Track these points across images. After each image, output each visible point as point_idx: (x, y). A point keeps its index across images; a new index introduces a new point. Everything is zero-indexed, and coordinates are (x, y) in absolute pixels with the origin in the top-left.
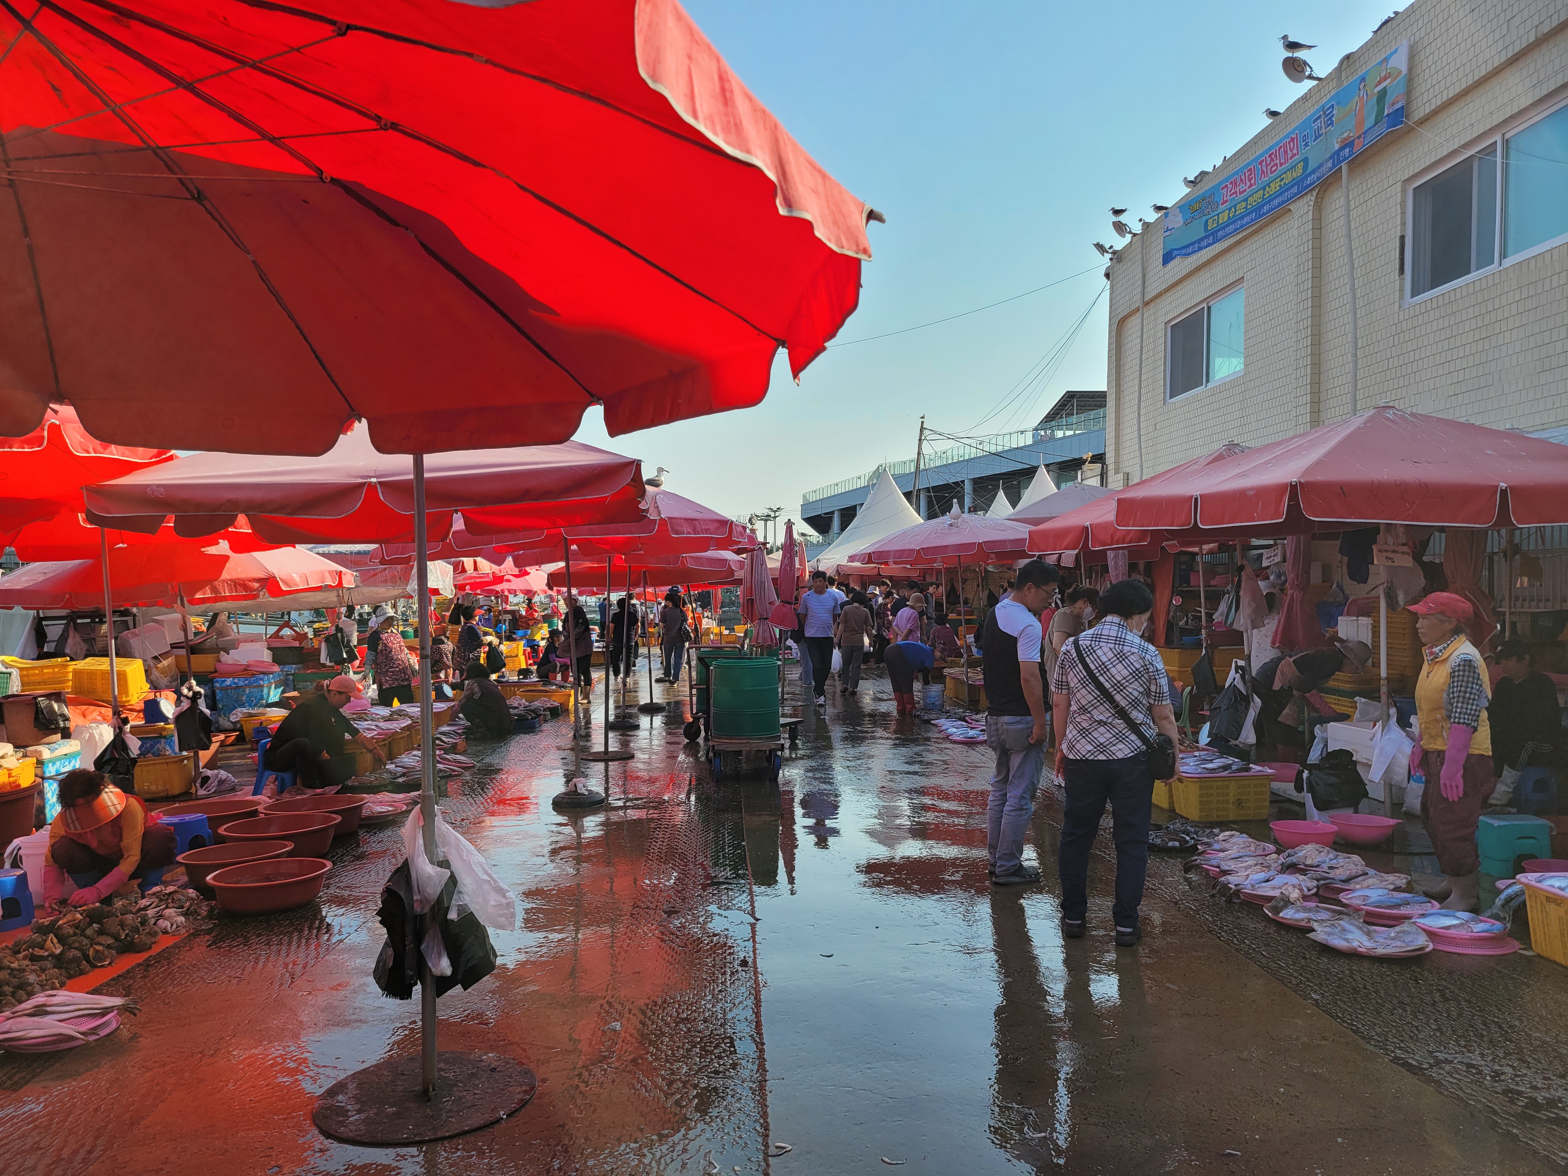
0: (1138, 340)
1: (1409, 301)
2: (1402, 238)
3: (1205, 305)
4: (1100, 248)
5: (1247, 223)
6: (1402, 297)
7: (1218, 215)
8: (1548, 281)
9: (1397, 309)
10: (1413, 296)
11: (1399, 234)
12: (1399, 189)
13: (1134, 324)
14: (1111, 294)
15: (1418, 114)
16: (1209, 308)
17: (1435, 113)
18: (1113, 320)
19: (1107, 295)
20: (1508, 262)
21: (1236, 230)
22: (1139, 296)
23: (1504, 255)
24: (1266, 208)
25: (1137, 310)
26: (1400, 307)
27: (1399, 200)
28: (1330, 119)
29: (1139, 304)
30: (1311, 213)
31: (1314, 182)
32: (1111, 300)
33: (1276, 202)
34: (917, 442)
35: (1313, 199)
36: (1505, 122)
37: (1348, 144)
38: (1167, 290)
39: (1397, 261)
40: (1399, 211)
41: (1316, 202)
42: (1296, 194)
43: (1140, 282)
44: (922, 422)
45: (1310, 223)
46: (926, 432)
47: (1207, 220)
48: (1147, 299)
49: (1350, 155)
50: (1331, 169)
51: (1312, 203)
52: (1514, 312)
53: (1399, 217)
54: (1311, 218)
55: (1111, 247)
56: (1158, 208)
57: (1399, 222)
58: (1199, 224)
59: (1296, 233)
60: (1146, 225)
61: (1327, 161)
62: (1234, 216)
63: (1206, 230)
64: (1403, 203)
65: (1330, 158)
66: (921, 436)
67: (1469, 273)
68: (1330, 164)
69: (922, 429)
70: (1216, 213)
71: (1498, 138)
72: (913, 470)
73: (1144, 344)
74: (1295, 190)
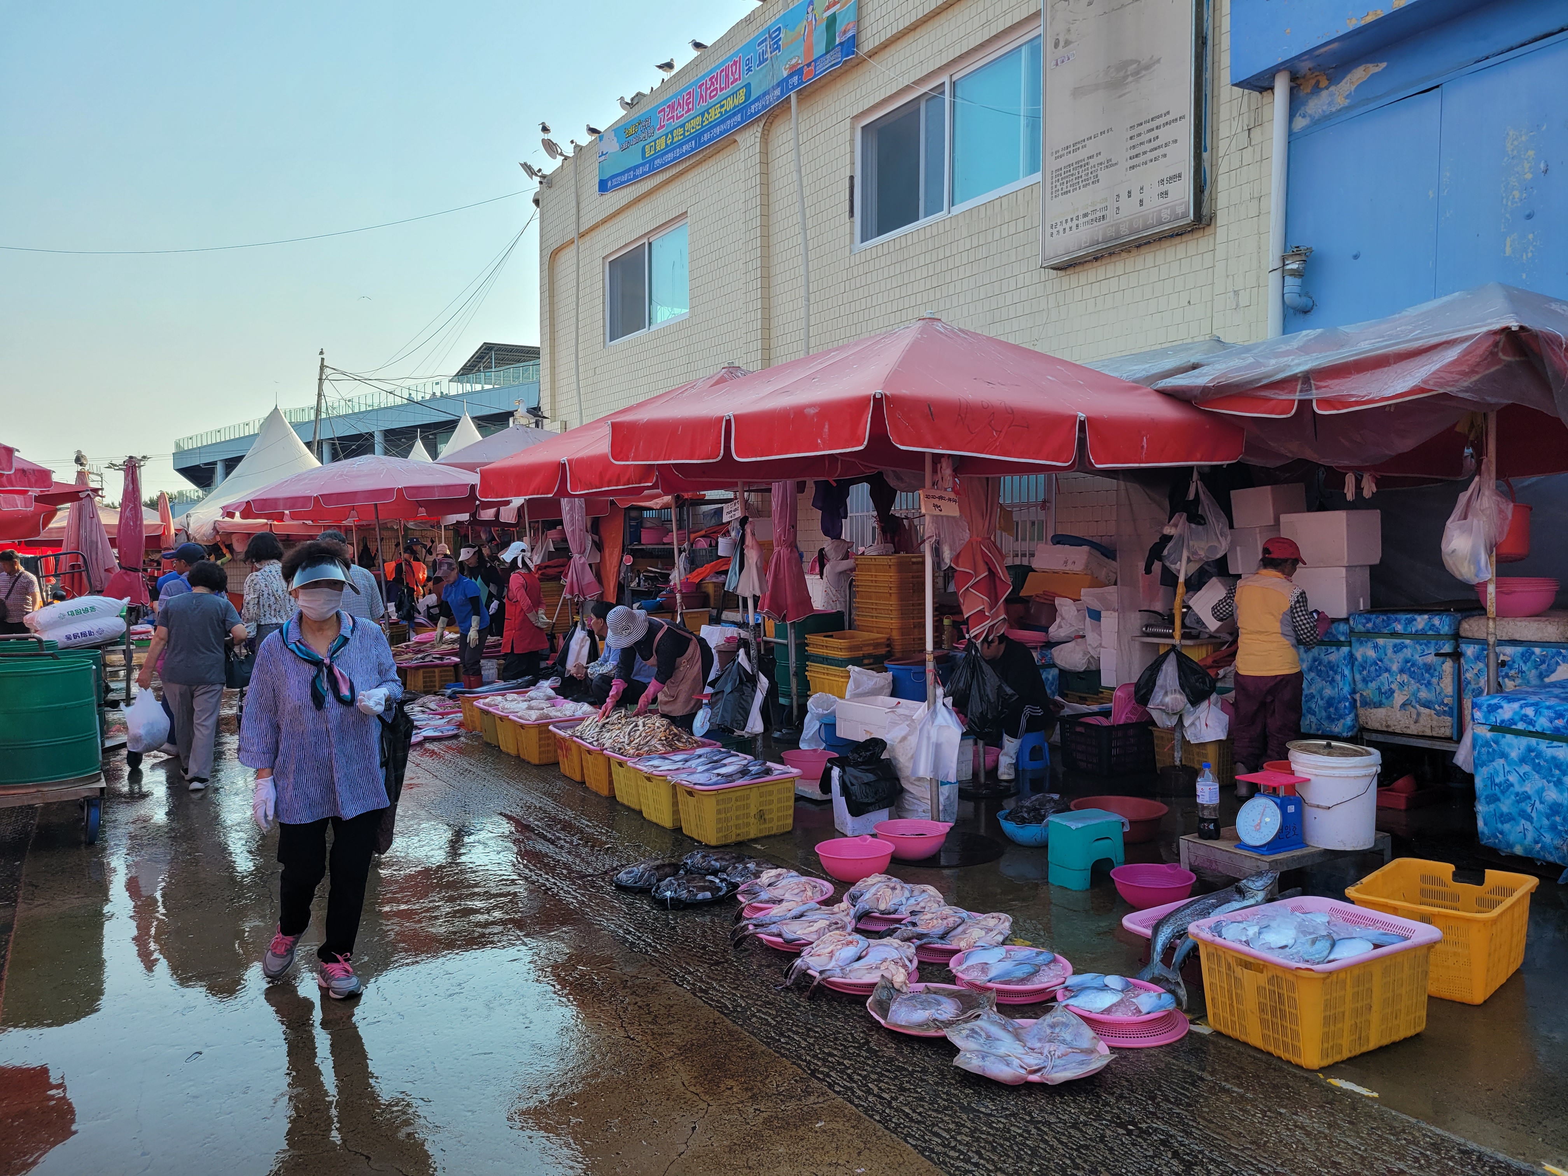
0: (574, 275)
1: (859, 245)
2: (852, 178)
3: (645, 240)
4: (528, 168)
5: (687, 152)
6: (852, 241)
7: (655, 141)
8: (997, 231)
9: (847, 254)
10: (862, 242)
11: (848, 174)
12: (848, 126)
13: (568, 258)
14: (541, 222)
15: (868, 44)
16: (650, 244)
17: (885, 46)
18: (544, 253)
19: (536, 225)
20: (957, 210)
21: (675, 158)
22: (574, 226)
23: (952, 203)
24: (706, 137)
25: (572, 242)
26: (851, 251)
27: (848, 138)
28: (776, 42)
29: (574, 235)
30: (758, 145)
31: (759, 111)
32: (541, 229)
33: (718, 130)
35: (760, 130)
36: (954, 61)
37: (796, 71)
38: (604, 221)
39: (847, 203)
40: (848, 150)
41: (763, 134)
42: (739, 123)
43: (574, 211)
44: (323, 359)
45: (758, 156)
46: (328, 371)
47: (644, 148)
48: (582, 230)
49: (799, 85)
50: (778, 97)
51: (758, 134)
52: (965, 261)
53: (848, 156)
54: (758, 150)
55: (540, 170)
56: (593, 131)
57: (848, 162)
58: (636, 149)
59: (742, 166)
60: (578, 149)
61: (774, 88)
62: (672, 143)
63: (644, 157)
64: (852, 140)
65: (778, 85)
66: (321, 375)
67: (918, 219)
68: (777, 92)
69: (322, 367)
70: (652, 139)
71: (945, 78)
72: (313, 417)
73: (581, 280)
74: (738, 118)
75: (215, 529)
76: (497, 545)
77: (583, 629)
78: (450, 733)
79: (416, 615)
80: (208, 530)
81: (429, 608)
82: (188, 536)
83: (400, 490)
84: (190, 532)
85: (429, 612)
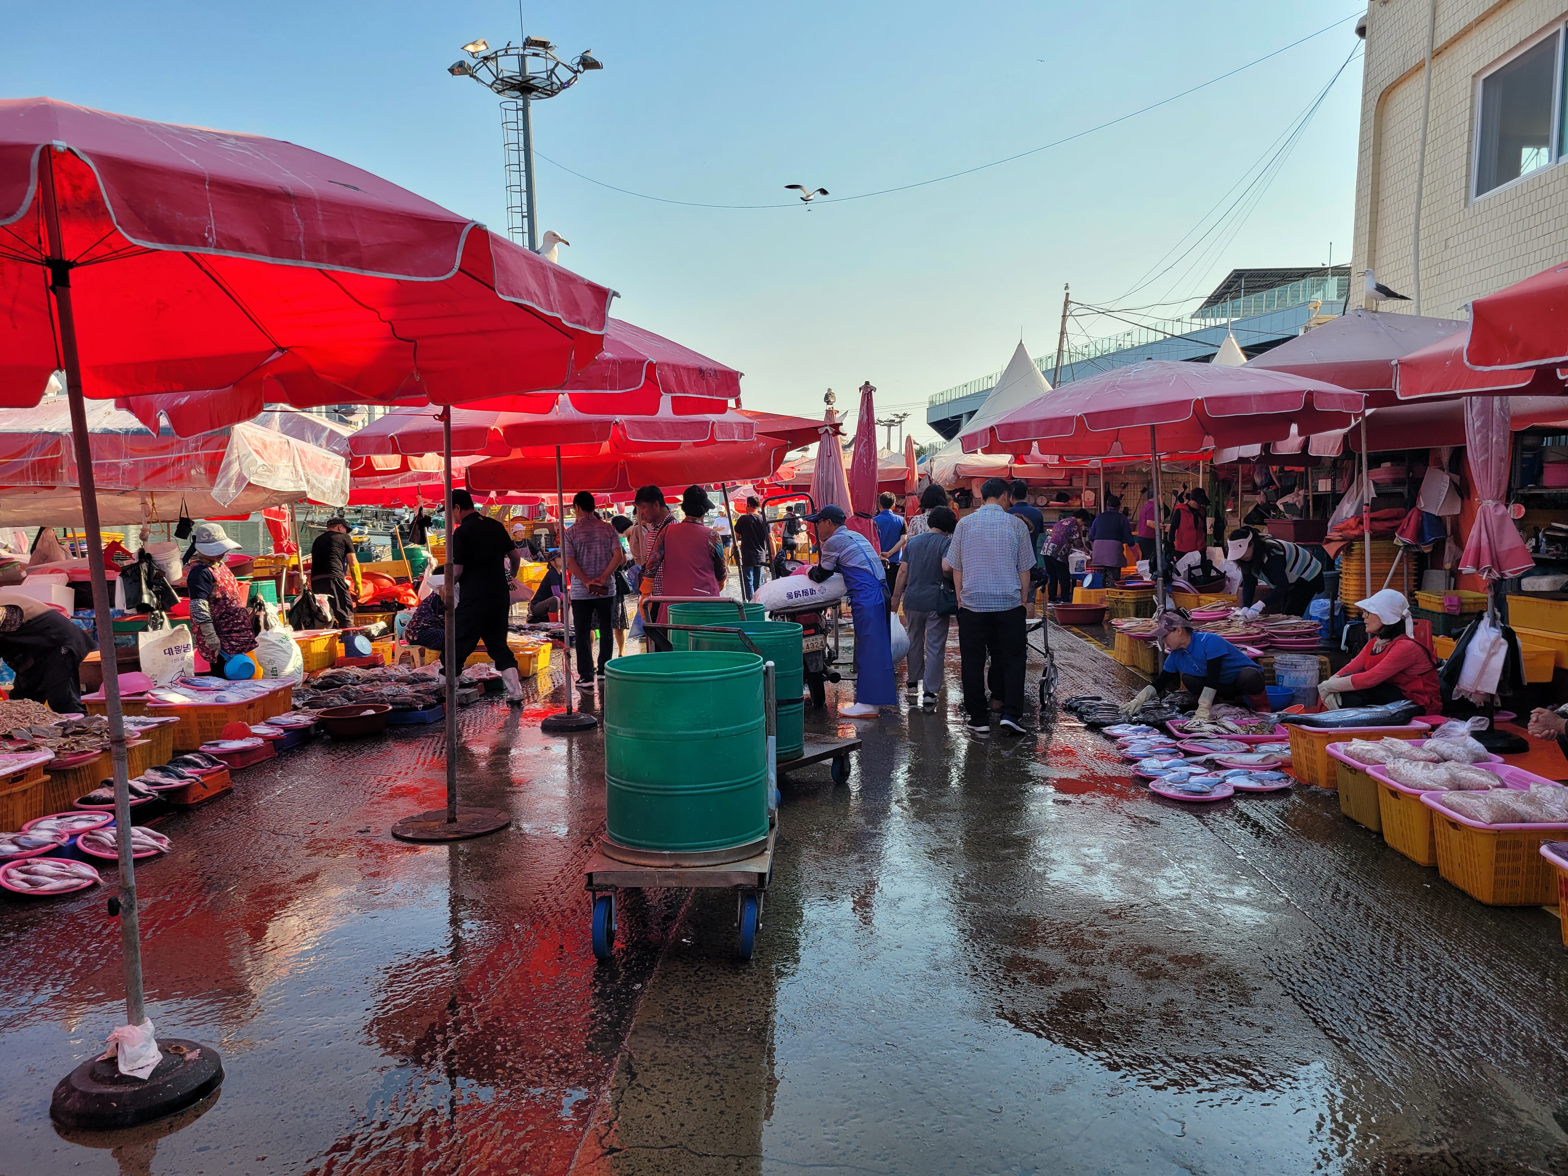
3: (1557, 27)
13: (1411, 91)
14: (1368, 57)
18: (1370, 95)
22: (1426, 42)
25: (1419, 67)
29: (1425, 54)
32: (1368, 66)
34: (1060, 319)
43: (1428, 20)
44: (1067, 294)
46: (1072, 307)
48: (1439, 43)
66: (1065, 312)
69: (1067, 303)
75: (955, 473)
76: (1276, 491)
77: (1493, 624)
78: (1276, 786)
79: (1175, 576)
80: (949, 474)
81: (1190, 568)
82: (931, 481)
83: (1199, 402)
84: (933, 477)
85: (1190, 573)
